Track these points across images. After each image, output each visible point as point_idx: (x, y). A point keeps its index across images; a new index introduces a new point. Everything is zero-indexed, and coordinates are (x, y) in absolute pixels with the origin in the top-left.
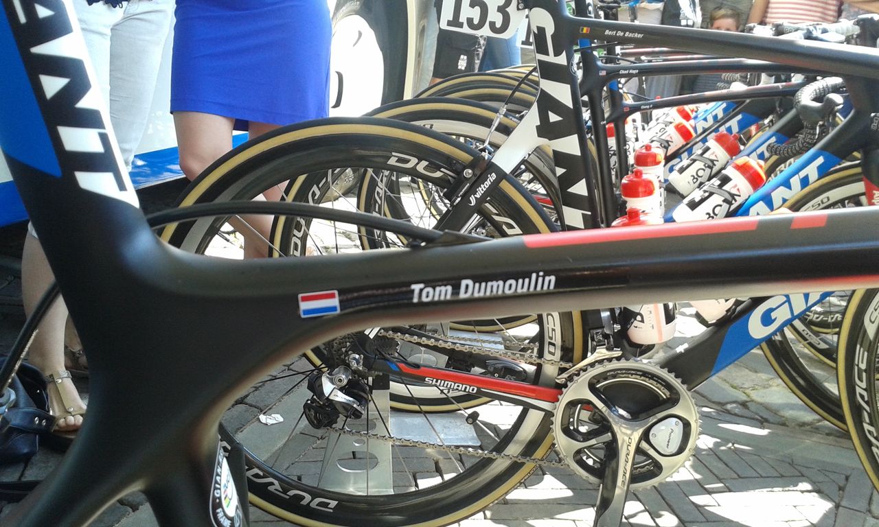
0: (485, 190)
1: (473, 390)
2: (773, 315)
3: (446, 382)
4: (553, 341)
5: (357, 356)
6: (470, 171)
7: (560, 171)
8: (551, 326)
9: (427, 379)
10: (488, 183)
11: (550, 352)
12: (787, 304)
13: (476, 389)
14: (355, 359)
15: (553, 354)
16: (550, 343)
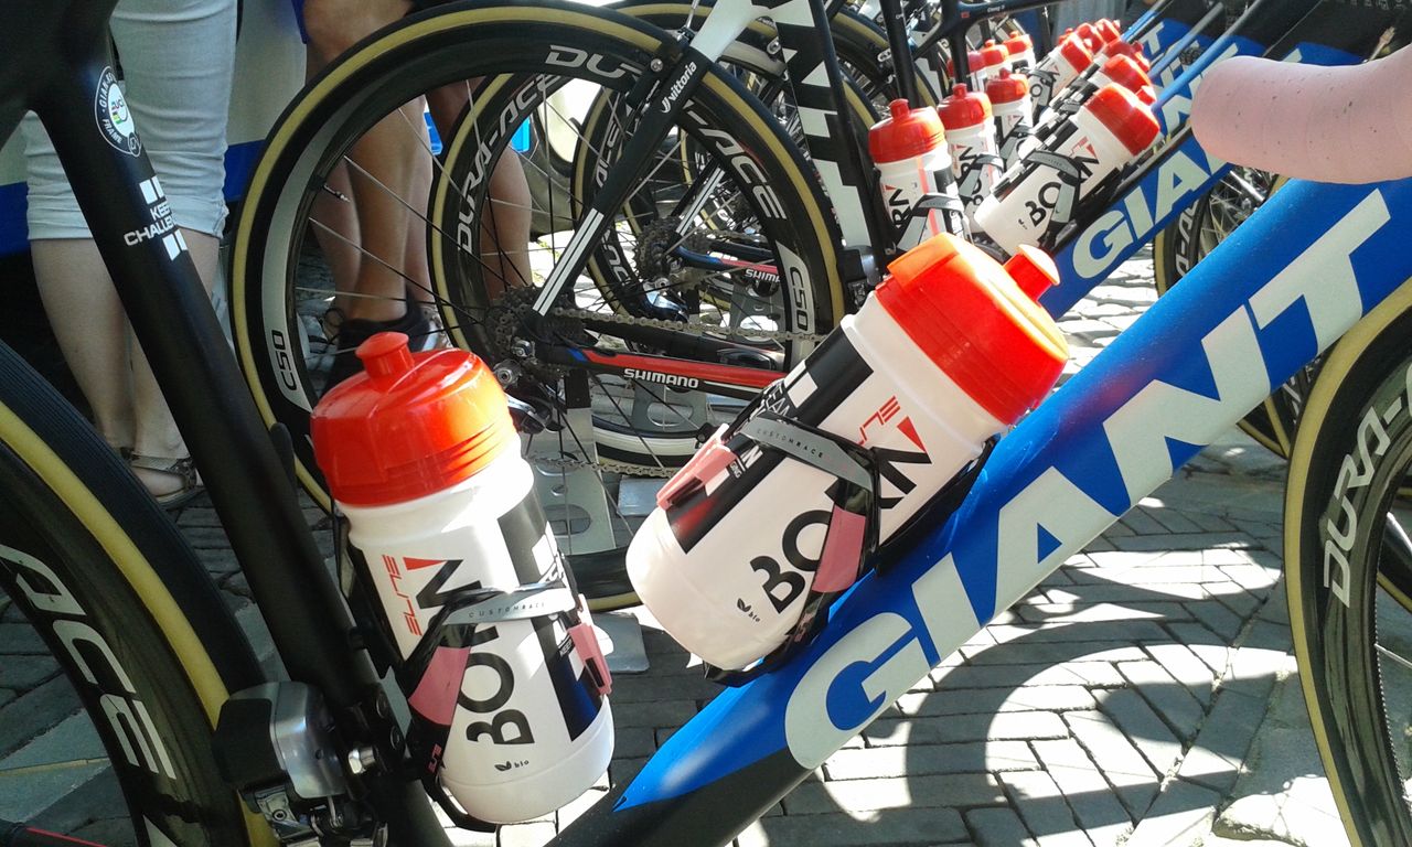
0: (682, 88)
1: (693, 383)
2: (1107, 241)
3: (654, 374)
4: (803, 309)
5: (527, 344)
6: (659, 62)
7: (789, 54)
8: (798, 287)
9: (626, 371)
10: (685, 78)
11: (801, 326)
12: (1125, 222)
13: (697, 381)
14: (523, 346)
15: (805, 328)
16: (799, 313)
